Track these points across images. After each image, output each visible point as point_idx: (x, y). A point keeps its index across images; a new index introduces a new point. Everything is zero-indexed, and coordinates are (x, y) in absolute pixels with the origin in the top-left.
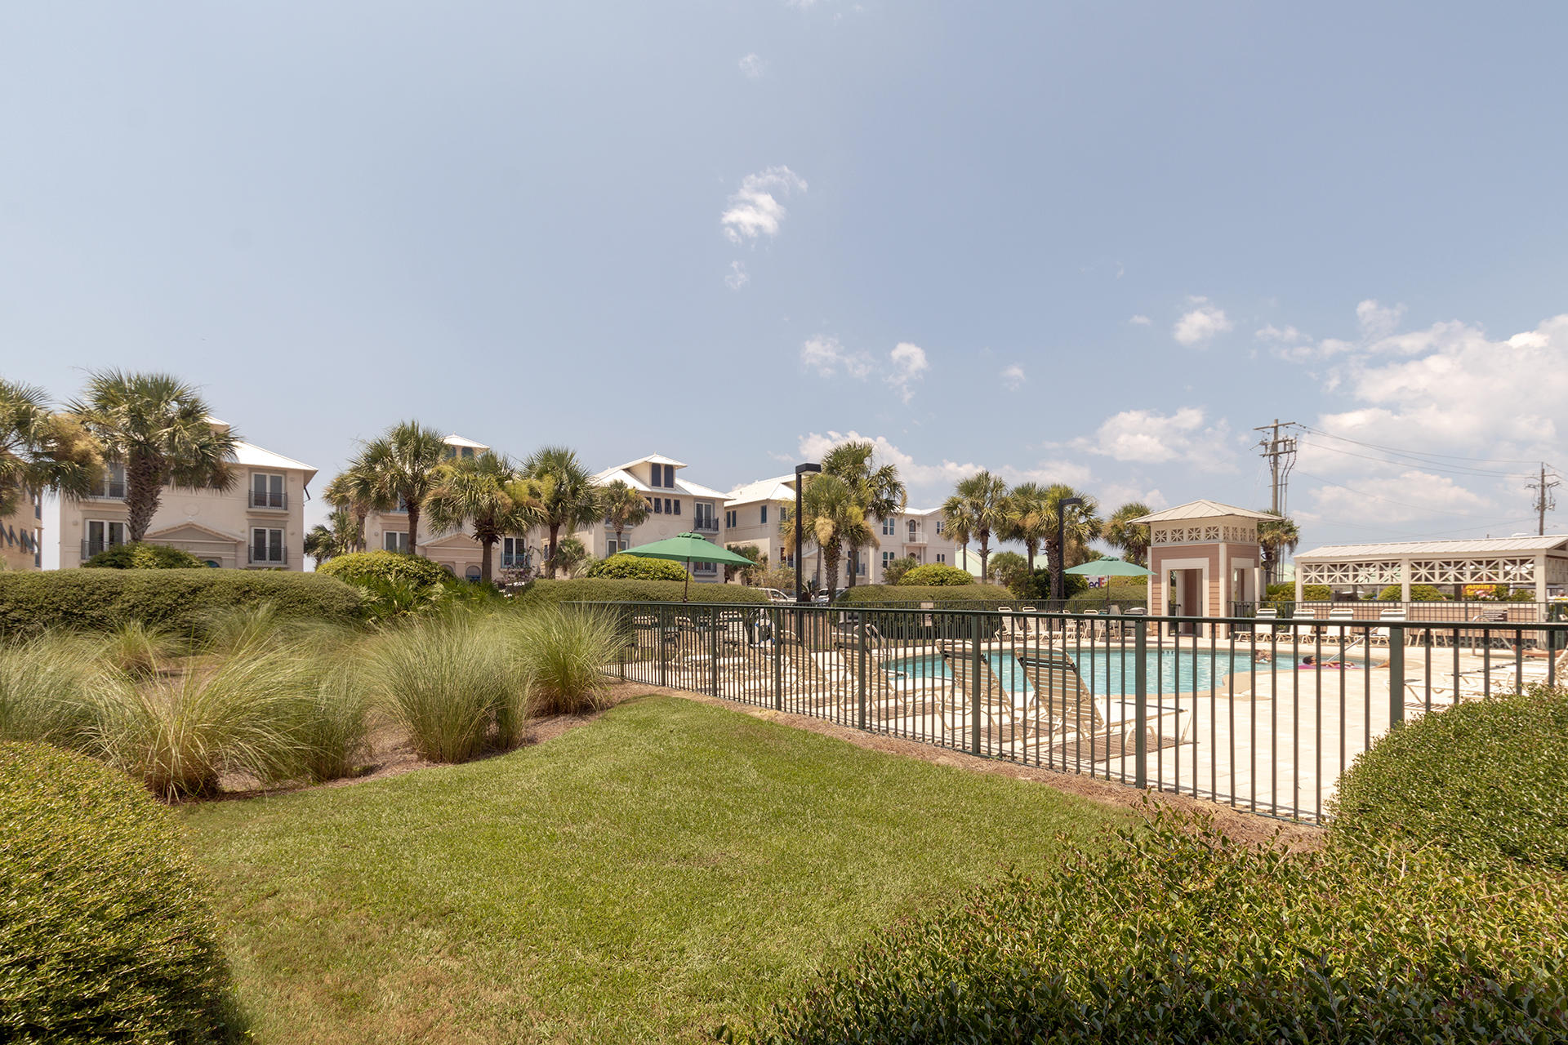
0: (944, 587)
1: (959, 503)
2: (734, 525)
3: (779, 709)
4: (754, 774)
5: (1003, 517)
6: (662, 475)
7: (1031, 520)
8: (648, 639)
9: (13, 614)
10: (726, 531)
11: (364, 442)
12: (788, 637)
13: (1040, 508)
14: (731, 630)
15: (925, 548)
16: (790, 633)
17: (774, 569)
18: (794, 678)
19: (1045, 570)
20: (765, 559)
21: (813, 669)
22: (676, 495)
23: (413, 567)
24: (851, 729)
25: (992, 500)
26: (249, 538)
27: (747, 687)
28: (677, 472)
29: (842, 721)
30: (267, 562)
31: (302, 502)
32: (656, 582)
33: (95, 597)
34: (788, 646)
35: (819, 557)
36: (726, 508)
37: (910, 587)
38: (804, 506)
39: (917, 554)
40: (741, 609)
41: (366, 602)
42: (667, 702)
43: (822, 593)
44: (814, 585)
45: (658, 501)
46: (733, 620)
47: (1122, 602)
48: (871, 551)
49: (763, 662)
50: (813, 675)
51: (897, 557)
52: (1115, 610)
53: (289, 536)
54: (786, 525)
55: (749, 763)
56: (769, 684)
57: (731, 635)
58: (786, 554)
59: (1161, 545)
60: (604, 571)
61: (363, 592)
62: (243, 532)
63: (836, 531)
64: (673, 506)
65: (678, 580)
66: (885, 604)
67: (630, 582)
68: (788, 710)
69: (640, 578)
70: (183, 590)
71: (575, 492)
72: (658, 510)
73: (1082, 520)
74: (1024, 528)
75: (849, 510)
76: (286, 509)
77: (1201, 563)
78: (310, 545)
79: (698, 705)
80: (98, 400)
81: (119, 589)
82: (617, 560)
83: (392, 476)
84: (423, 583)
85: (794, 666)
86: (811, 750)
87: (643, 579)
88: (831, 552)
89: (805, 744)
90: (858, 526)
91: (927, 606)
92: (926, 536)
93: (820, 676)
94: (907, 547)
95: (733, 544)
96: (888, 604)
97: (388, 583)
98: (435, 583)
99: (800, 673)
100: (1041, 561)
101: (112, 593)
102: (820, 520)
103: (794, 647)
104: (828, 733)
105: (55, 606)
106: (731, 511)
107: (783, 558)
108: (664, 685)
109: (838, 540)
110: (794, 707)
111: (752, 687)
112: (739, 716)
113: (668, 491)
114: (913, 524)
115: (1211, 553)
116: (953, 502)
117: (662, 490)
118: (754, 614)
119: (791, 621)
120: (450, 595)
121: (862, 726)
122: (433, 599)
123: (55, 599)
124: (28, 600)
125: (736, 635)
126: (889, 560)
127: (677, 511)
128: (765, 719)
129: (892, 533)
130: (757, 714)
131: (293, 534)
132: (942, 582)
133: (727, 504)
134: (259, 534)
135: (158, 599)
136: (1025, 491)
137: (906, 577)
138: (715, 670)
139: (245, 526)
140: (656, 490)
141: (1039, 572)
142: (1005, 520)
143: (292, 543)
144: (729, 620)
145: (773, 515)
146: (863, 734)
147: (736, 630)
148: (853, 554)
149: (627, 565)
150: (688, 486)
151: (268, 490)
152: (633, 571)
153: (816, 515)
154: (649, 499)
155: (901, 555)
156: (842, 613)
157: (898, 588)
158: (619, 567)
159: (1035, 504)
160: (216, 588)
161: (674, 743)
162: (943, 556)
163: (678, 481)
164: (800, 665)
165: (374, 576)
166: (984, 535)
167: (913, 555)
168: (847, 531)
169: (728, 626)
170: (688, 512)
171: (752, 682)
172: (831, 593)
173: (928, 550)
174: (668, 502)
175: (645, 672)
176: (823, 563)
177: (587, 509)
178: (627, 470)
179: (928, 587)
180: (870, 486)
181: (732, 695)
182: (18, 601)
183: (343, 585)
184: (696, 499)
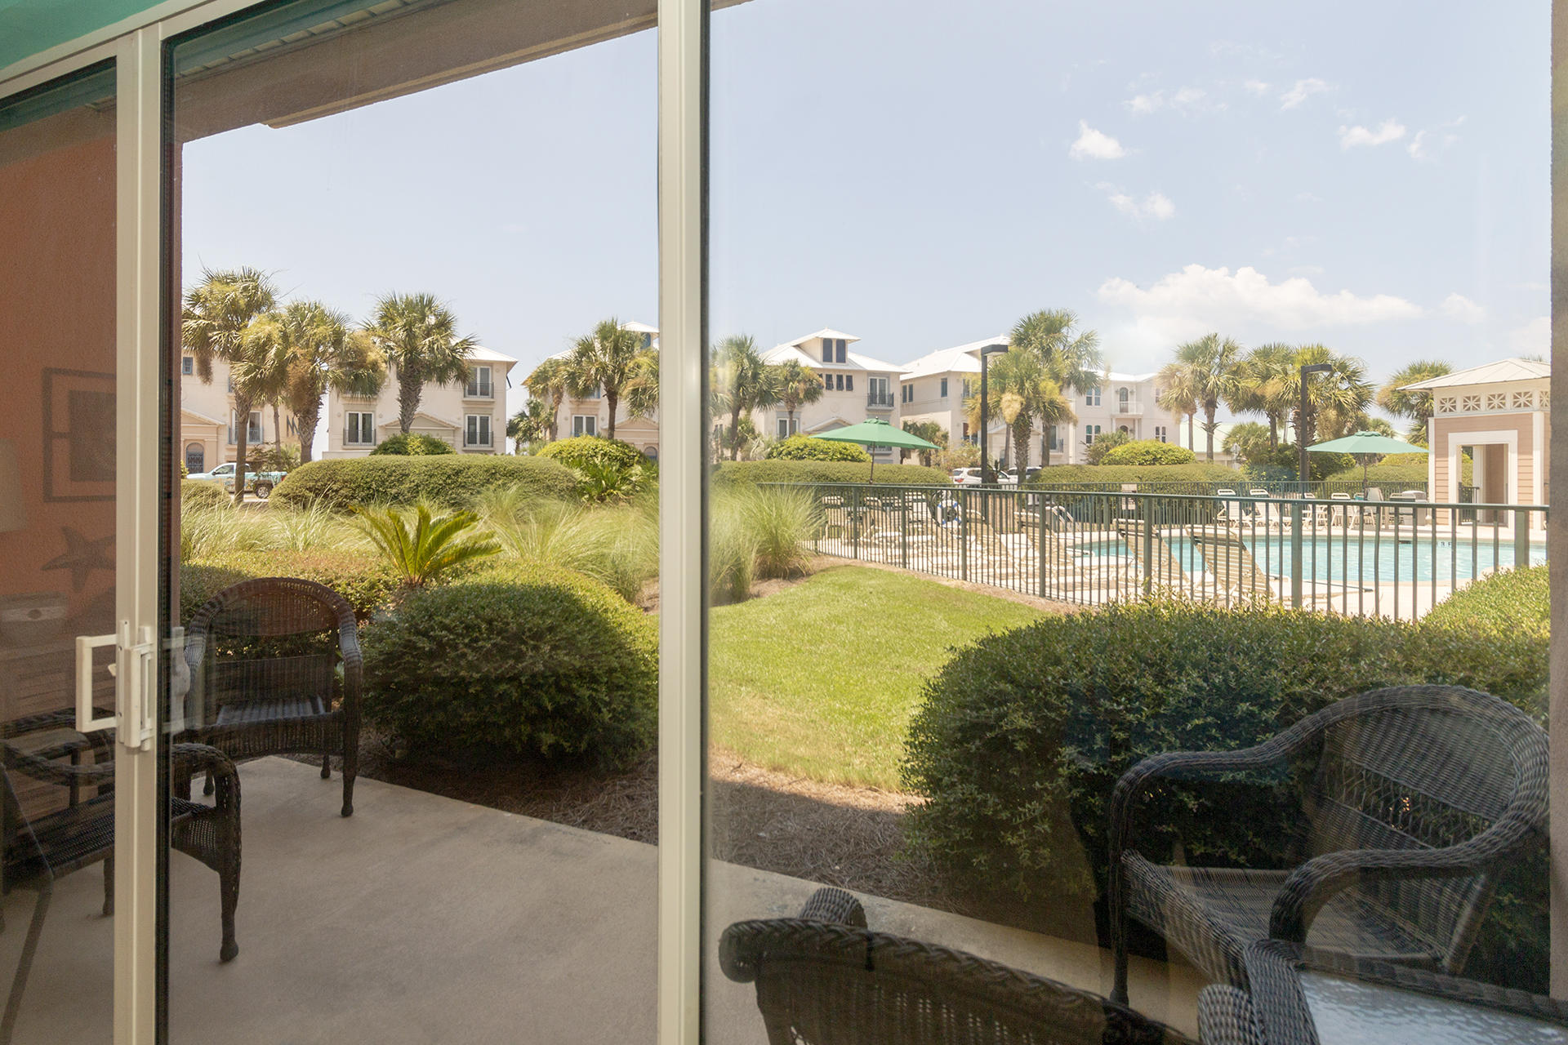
0: (1157, 467)
1: (1178, 370)
2: (911, 399)
3: (965, 579)
4: (944, 624)
5: (1235, 385)
6: (834, 349)
7: (1272, 388)
8: (838, 517)
9: (342, 491)
10: (902, 406)
11: (573, 340)
12: (973, 516)
13: (1286, 374)
14: (915, 510)
15: (1140, 420)
16: (975, 512)
17: (956, 447)
18: (979, 554)
19: (1292, 446)
20: (945, 437)
21: (997, 546)
22: (850, 371)
23: (613, 450)
24: (1032, 596)
25: (1221, 366)
26: (463, 425)
27: (935, 562)
28: (849, 346)
29: (1024, 590)
30: (478, 446)
31: (505, 390)
32: (835, 464)
33: (393, 478)
34: (973, 525)
35: (1008, 433)
36: (902, 382)
37: (1114, 467)
38: (990, 381)
39: (1130, 427)
40: (923, 491)
41: (580, 482)
42: (862, 571)
43: (1011, 473)
44: (1003, 464)
45: (829, 377)
46: (917, 501)
47: (1387, 484)
48: (1071, 427)
49: (949, 538)
50: (997, 551)
51: (1103, 431)
52: (1375, 494)
53: (495, 422)
54: (970, 402)
55: (940, 617)
56: (957, 560)
57: (915, 514)
58: (970, 432)
59: (1448, 415)
60: (784, 453)
61: (577, 473)
62: (459, 419)
63: (1026, 407)
64: (845, 382)
65: (856, 461)
66: (1083, 485)
67: (809, 464)
68: (974, 581)
69: (818, 459)
70: (450, 472)
71: (755, 376)
72: (829, 387)
73: (1345, 385)
74: (1263, 397)
75: (1042, 385)
76: (492, 397)
77: (1509, 437)
78: (512, 430)
79: (891, 574)
80: (382, 318)
81: (407, 472)
82: (793, 442)
83: (597, 370)
84: (624, 464)
85: (979, 542)
86: (994, 610)
87: (821, 460)
88: (1021, 428)
89: (989, 606)
90: (1052, 402)
91: (1128, 488)
92: (1142, 407)
93: (1004, 552)
94: (1117, 419)
95: (910, 419)
96: (1087, 486)
97: (596, 465)
98: (632, 465)
99: (985, 548)
100: (1288, 435)
101: (403, 475)
102: (1007, 397)
103: (979, 525)
104: (1010, 599)
105: (368, 485)
106: (907, 384)
107: (966, 437)
108: (856, 557)
109: (1030, 417)
110: (979, 579)
111: (940, 562)
112: (929, 583)
113: (841, 366)
114: (1124, 394)
115: (1523, 425)
116: (1170, 369)
117: (834, 366)
118: (938, 496)
119: (975, 502)
120: (648, 476)
121: (1043, 594)
122: (633, 479)
123: (368, 480)
124: (351, 481)
125: (920, 515)
126: (1093, 435)
127: (850, 387)
128: (953, 586)
129: (1098, 403)
130: (945, 583)
131: (498, 420)
132: (1155, 460)
133: (902, 378)
134: (472, 421)
135: (433, 480)
136: (1265, 354)
137: (1110, 455)
138: (904, 546)
139: (461, 413)
140: (828, 366)
141: (1286, 447)
142: (1238, 389)
143: (497, 428)
144: (914, 501)
145: (955, 389)
146: (1043, 600)
147: (920, 510)
148: (1049, 431)
149: (806, 446)
150: (860, 360)
151: (478, 381)
152: (812, 452)
153: (1003, 390)
154: (821, 376)
155: (1110, 429)
156: (1030, 496)
157: (1100, 468)
158: (798, 449)
159: (1279, 369)
160: (472, 470)
161: (875, 601)
162: (1164, 428)
163: (850, 355)
164: (985, 542)
165: (584, 459)
166: (1210, 406)
167: (1124, 429)
168: (1038, 407)
169: (912, 507)
170: (862, 388)
171: (940, 558)
172: (1021, 473)
173: (1144, 422)
174: (840, 378)
175: (836, 547)
176: (1012, 441)
177: (767, 393)
178: (798, 346)
179: (1136, 467)
180: (1067, 358)
181: (920, 568)
182: (345, 482)
183: (563, 468)
184: (870, 373)
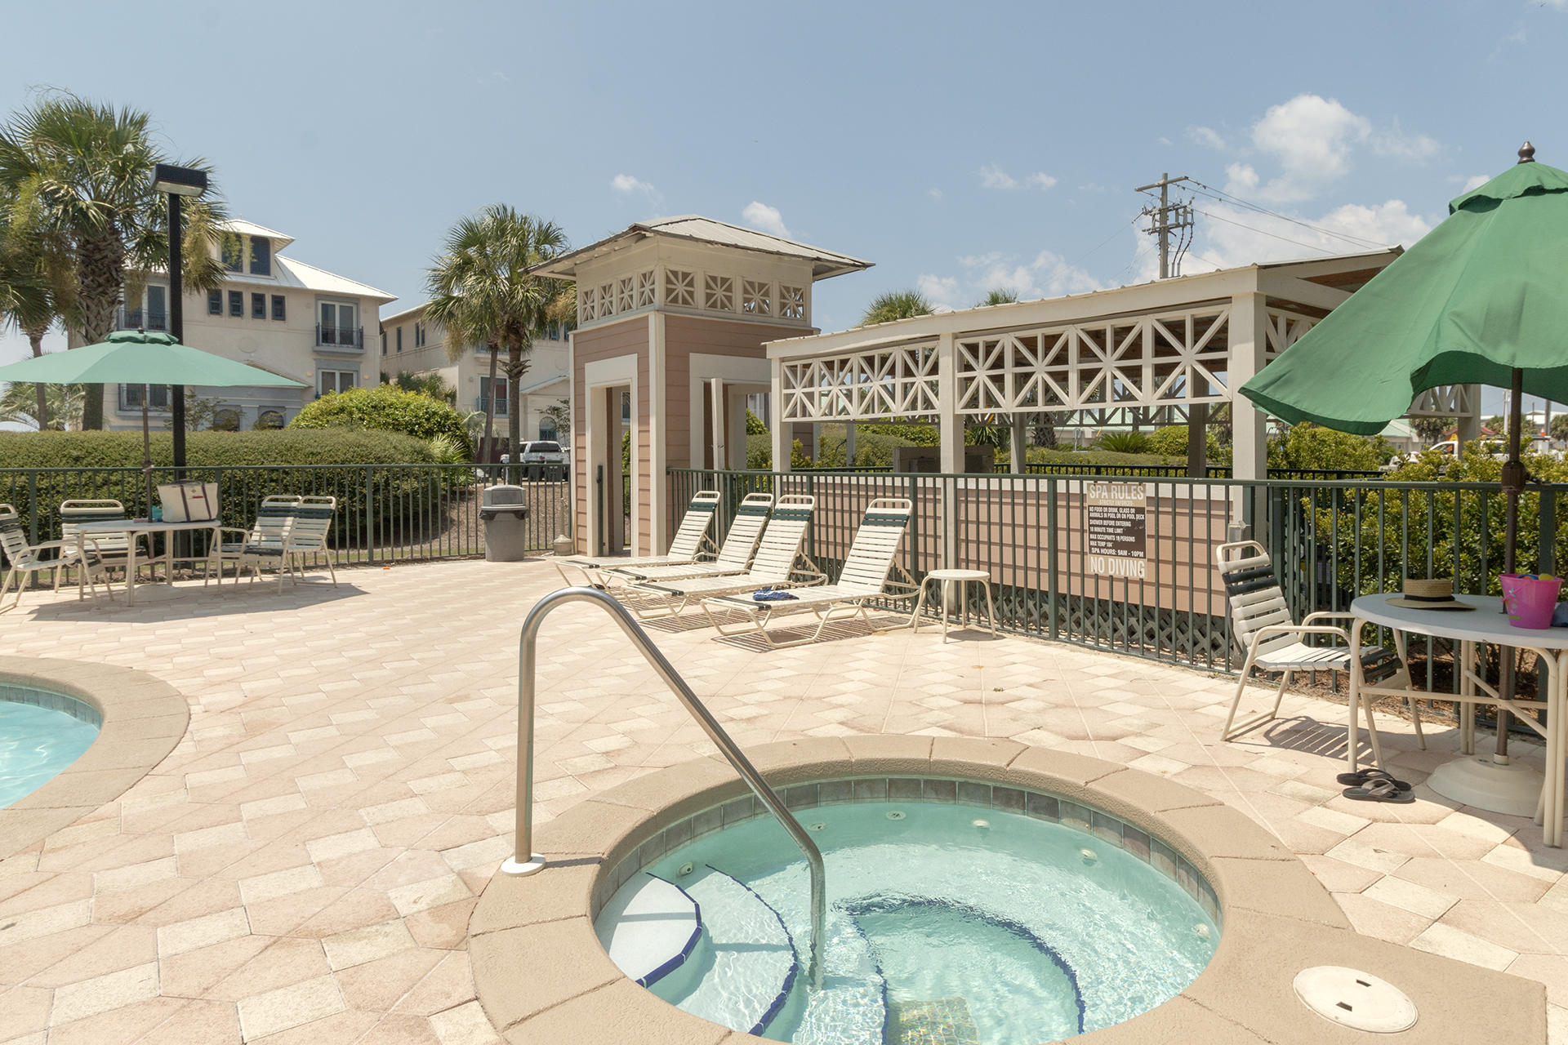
2: (423, 342)
6: (248, 251)
10: (380, 351)
22: (277, 288)
28: (278, 248)
45: (237, 295)
59: (588, 325)
64: (269, 306)
72: (237, 309)
77: (629, 369)
113: (260, 280)
117: (247, 278)
127: (279, 313)
163: (279, 263)
170: (303, 318)
174: (258, 298)
184: (320, 295)
